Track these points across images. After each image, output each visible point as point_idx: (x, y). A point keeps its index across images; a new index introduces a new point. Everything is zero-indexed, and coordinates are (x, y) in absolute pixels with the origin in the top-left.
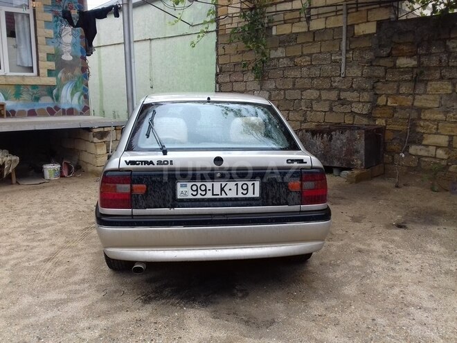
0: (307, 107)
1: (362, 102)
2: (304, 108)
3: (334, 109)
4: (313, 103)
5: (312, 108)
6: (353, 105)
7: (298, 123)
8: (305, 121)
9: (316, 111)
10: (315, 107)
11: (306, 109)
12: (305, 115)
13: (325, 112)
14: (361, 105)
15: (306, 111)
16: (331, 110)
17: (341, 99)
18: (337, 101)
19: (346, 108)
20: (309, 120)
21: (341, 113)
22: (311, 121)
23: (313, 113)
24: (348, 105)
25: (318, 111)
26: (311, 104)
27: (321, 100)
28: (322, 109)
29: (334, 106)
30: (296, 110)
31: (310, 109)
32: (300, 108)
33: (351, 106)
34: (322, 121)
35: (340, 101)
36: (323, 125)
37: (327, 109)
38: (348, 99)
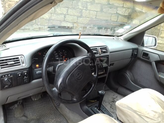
0: (83, 7)
1: (125, 8)
2: (80, 7)
3: (104, 10)
4: (88, 4)
5: (87, 8)
6: (119, 9)
7: (76, 18)
8: (81, 16)
9: (90, 10)
10: (89, 7)
11: (82, 8)
12: (81, 12)
13: (97, 12)
14: (124, 9)
15: (82, 10)
16: (102, 10)
17: (110, 4)
18: (107, 5)
19: (113, 10)
20: (84, 16)
21: (109, 13)
22: (86, 17)
23: (88, 11)
24: (115, 8)
25: (92, 10)
26: (86, 5)
27: (94, 3)
28: (94, 9)
29: (104, 8)
30: (74, 8)
31: (85, 8)
32: (78, 7)
33: (117, 10)
34: (94, 18)
35: (110, 5)
36: (95, 20)
37: (99, 10)
38: (115, 5)
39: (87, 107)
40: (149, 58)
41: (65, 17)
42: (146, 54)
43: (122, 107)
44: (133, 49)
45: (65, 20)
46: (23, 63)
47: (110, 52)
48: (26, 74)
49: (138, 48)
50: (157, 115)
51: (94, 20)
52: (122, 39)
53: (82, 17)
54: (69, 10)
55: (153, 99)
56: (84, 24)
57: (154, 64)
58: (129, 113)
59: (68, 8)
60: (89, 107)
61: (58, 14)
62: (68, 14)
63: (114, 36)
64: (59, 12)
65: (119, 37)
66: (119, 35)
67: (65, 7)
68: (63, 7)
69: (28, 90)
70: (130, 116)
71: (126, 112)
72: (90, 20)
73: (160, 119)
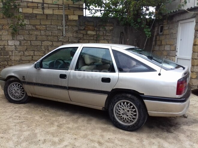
4: (49, 47)
5: (48, 49)
10: (50, 49)
11: (45, 50)
12: (44, 53)
30: (38, 51)
32: (41, 50)
41: (32, 57)
45: (32, 60)
54: (35, 52)
59: (34, 51)
61: (27, 56)
62: (34, 55)
64: (28, 54)
67: (32, 51)
68: (30, 51)
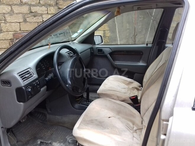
0: (1, 20)
1: (50, 14)
3: (28, 19)
4: (6, 16)
6: (44, 16)
9: (10, 22)
10: (9, 19)
13: (20, 23)
16: (25, 21)
17: (32, 12)
18: (29, 14)
19: (38, 19)
20: (5, 31)
21: (35, 22)
22: (7, 31)
23: (8, 24)
24: (39, 16)
25: (13, 22)
26: (4, 18)
27: (14, 14)
28: (16, 21)
29: (28, 17)
31: (4, 21)
33: (42, 17)
34: (18, 30)
35: (32, 14)
36: (20, 33)
37: (21, 20)
38: (39, 12)
39: (78, 104)
40: (104, 52)
42: (100, 50)
43: (105, 91)
44: (90, 48)
46: (34, 74)
47: (80, 53)
48: (38, 83)
49: (92, 47)
50: (126, 90)
51: (18, 33)
52: (77, 42)
53: (2, 33)
55: (118, 81)
56: (8, 40)
57: (109, 55)
58: (112, 93)
60: (79, 104)
63: (69, 42)
65: (74, 41)
66: (73, 39)
69: (36, 101)
70: (113, 95)
71: (109, 93)
72: (15, 33)
73: (129, 91)
